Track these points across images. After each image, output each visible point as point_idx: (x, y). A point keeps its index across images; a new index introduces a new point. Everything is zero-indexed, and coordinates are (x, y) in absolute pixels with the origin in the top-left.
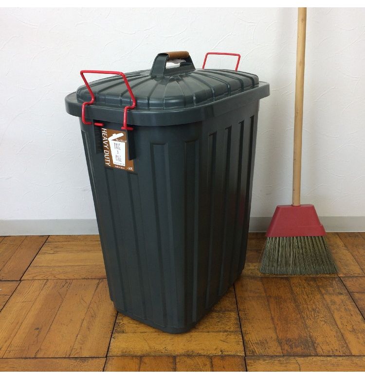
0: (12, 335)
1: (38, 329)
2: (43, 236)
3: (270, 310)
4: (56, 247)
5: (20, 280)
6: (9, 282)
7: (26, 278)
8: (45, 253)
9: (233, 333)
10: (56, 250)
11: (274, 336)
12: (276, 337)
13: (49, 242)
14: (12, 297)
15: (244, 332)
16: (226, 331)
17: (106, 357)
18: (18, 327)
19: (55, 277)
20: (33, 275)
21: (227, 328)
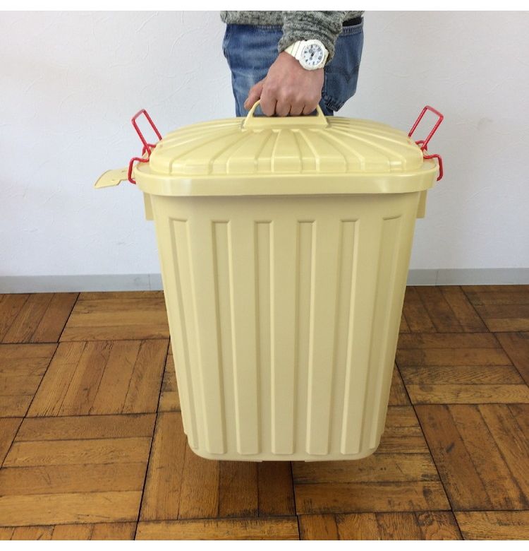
0: (63, 396)
1: (86, 389)
2: (73, 293)
4: (91, 306)
5: (58, 343)
6: (48, 345)
7: (64, 340)
8: (79, 313)
10: (90, 308)
13: (81, 300)
14: (54, 359)
17: (157, 412)
18: (66, 388)
19: (94, 338)
20: (71, 337)
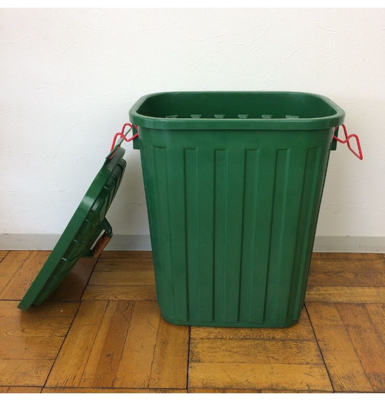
0: (84, 362)
3: (351, 341)
4: (112, 265)
5: (80, 300)
7: (87, 299)
8: (100, 271)
9: (316, 366)
11: (360, 369)
12: (363, 371)
13: (103, 258)
14: (76, 319)
15: (327, 365)
16: (308, 364)
17: (187, 388)
18: (88, 353)
19: (116, 297)
20: (93, 295)
21: (309, 360)
